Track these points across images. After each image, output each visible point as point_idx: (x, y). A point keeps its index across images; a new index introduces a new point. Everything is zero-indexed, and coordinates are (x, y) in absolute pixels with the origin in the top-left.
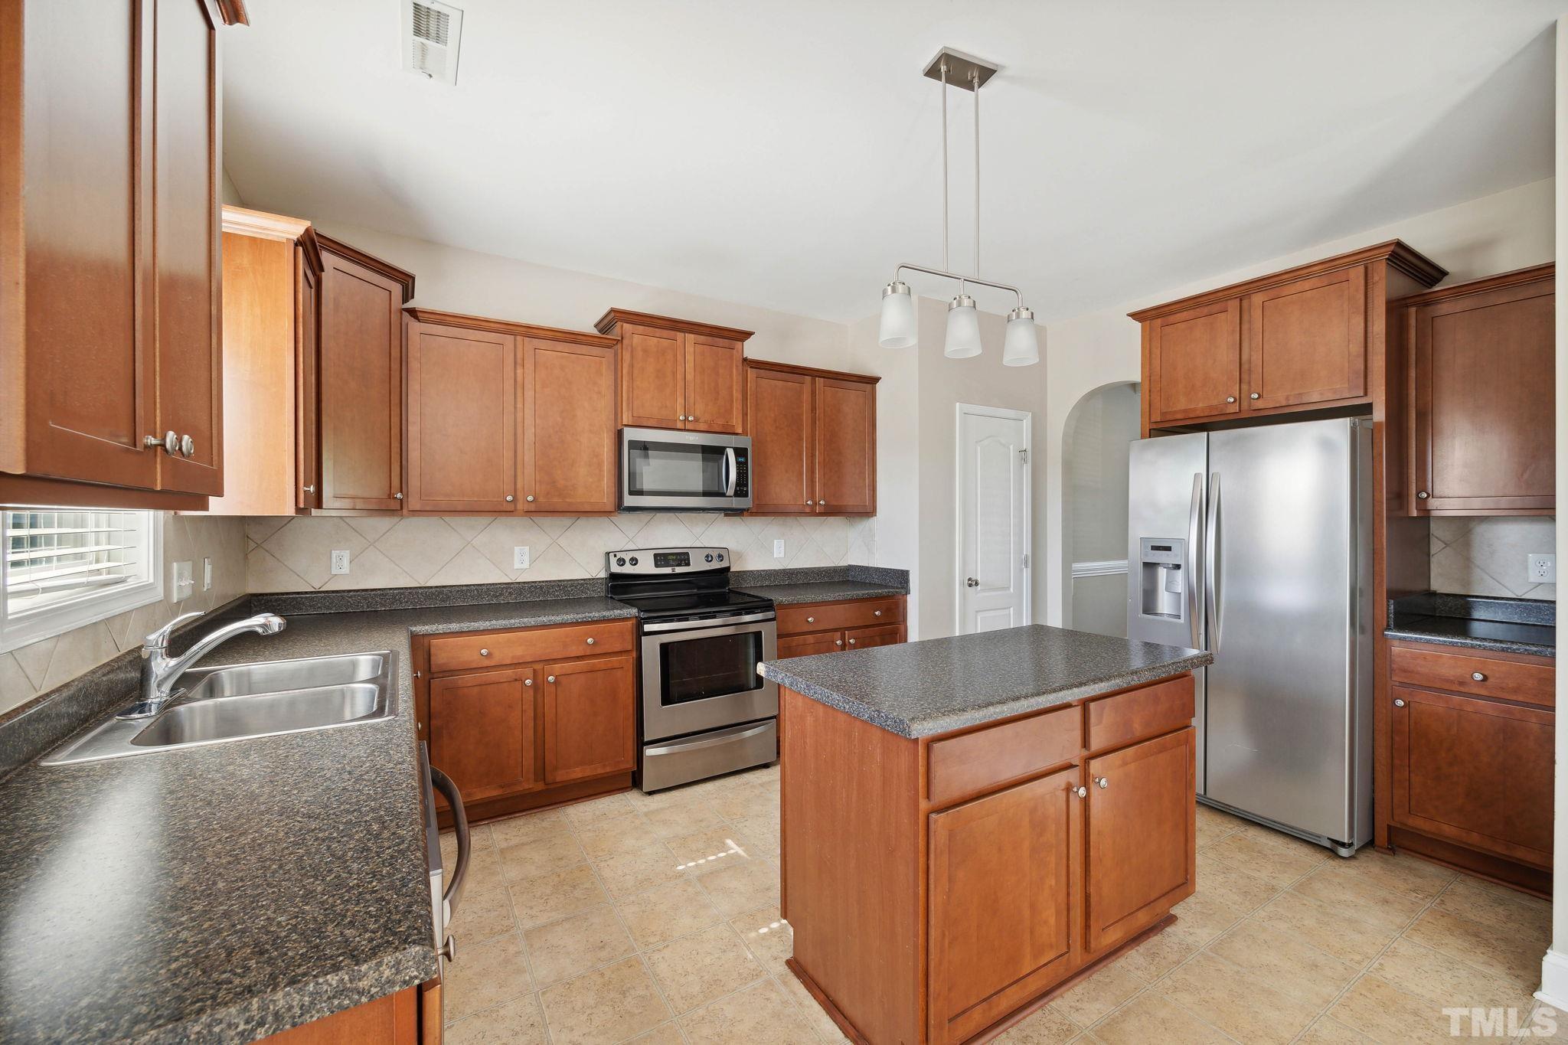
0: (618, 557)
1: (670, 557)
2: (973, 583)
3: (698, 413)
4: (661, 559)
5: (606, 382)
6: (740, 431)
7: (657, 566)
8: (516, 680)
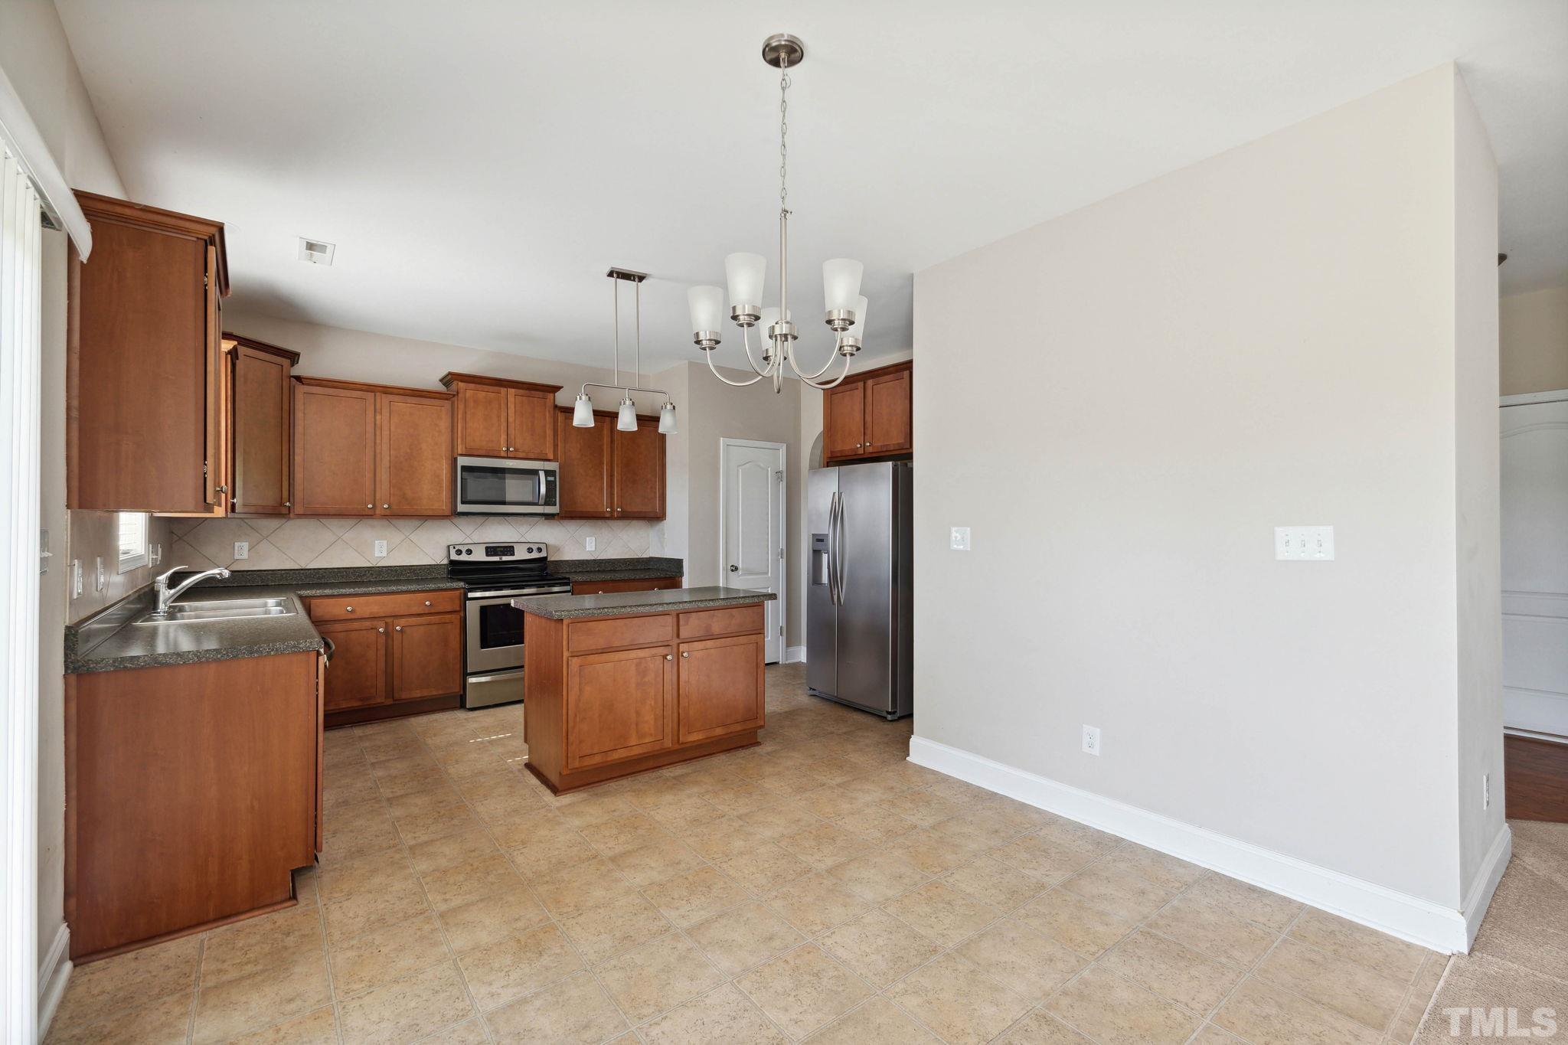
0: (456, 549)
1: (498, 549)
2: (735, 569)
3: (518, 446)
4: (491, 550)
5: (444, 424)
6: (551, 457)
7: (487, 555)
8: (372, 629)
